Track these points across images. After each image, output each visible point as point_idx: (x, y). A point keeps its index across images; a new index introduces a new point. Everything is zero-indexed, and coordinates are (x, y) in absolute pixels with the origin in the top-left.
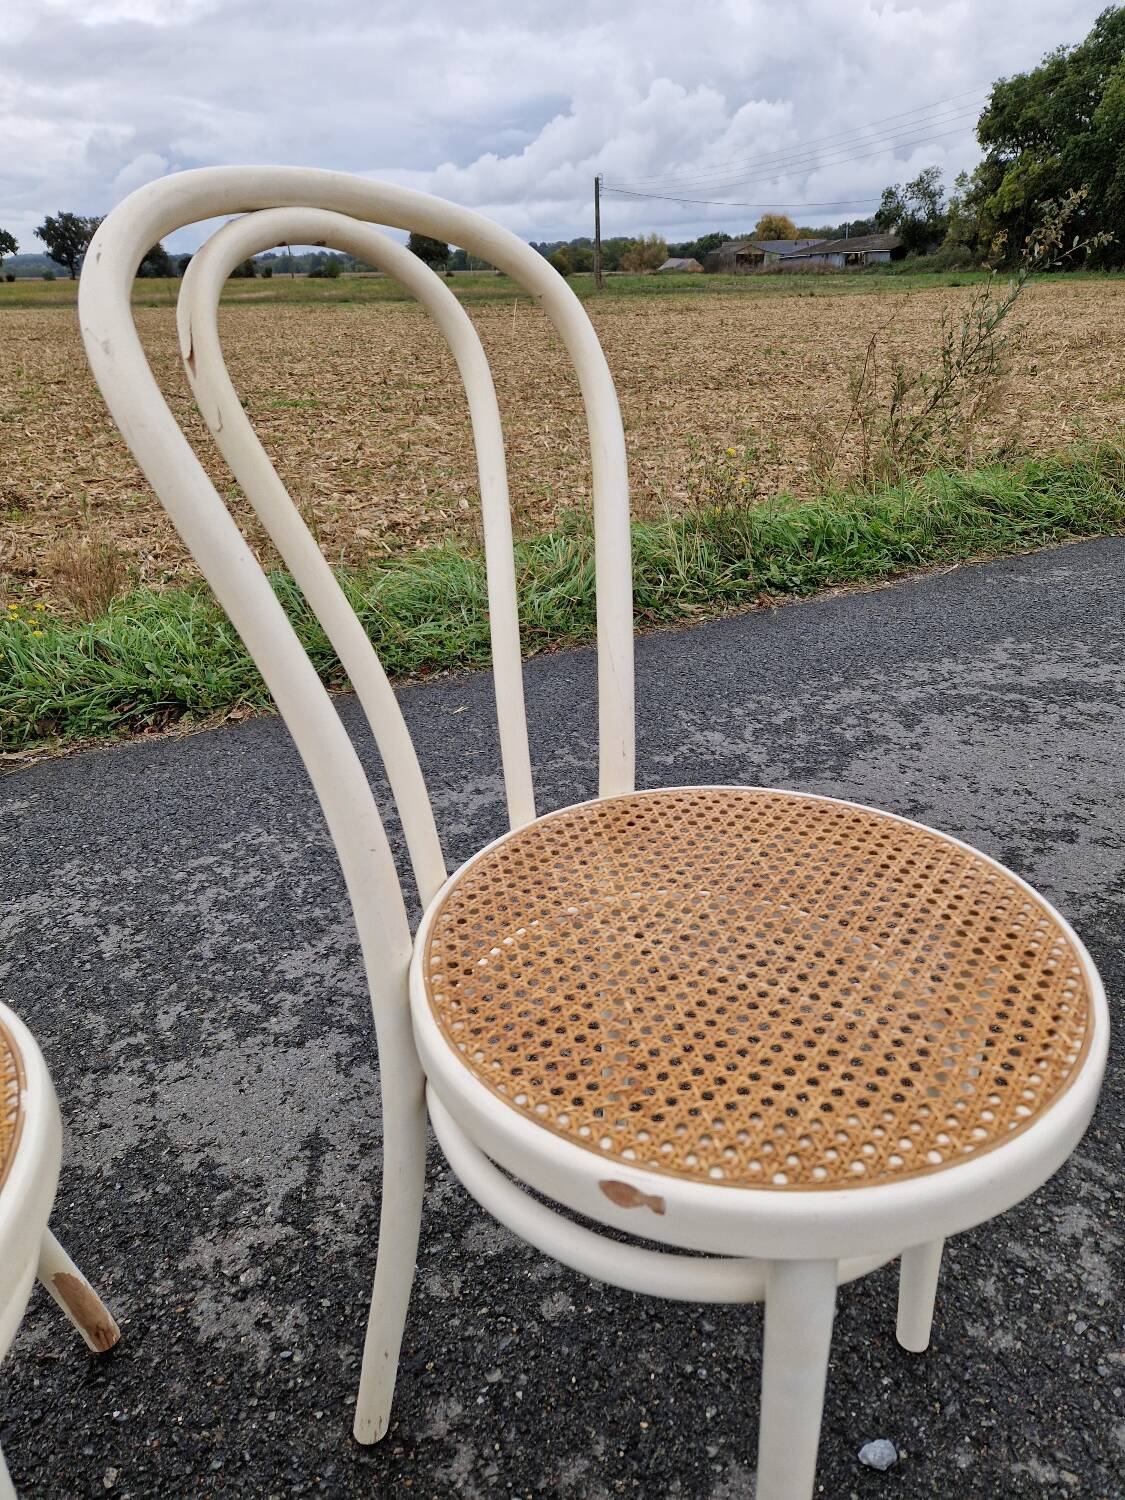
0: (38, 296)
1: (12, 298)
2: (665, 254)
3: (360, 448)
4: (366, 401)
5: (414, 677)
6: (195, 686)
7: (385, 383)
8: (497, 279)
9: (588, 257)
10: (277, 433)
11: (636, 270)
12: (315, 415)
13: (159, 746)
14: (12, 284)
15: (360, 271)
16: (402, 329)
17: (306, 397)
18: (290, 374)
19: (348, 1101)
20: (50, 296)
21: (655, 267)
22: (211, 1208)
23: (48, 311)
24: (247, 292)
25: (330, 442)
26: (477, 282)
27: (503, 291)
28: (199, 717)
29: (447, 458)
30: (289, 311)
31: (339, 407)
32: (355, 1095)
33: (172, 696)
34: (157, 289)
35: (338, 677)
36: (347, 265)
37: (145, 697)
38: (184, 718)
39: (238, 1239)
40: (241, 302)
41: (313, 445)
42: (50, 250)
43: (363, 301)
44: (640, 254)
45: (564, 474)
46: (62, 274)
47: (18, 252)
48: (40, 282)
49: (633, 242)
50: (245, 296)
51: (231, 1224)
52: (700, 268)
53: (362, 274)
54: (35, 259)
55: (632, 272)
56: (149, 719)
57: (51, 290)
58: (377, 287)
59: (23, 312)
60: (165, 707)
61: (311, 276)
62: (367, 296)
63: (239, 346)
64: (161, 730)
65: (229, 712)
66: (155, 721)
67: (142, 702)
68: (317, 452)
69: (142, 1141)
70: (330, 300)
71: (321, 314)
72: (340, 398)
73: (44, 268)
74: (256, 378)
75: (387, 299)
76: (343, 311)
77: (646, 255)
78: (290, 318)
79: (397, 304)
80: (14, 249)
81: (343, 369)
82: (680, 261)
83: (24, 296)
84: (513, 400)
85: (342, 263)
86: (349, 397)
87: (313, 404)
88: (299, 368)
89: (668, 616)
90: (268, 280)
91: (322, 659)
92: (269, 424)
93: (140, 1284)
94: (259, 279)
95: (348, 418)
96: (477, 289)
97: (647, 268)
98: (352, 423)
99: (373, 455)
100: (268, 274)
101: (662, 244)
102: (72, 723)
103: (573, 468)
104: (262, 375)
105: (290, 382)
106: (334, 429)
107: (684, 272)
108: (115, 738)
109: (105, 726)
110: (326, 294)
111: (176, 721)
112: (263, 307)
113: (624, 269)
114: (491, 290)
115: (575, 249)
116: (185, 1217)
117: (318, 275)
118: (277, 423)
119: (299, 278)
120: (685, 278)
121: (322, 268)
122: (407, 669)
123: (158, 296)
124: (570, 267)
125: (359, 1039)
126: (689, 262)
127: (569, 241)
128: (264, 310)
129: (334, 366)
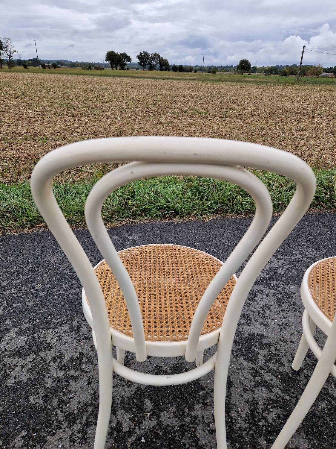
0: (134, 75)
1: (128, 75)
2: (322, 71)
3: (218, 129)
4: (221, 113)
5: (244, 215)
6: (182, 208)
7: (227, 108)
8: (264, 76)
9: (295, 70)
10: (194, 122)
11: (311, 75)
12: (206, 117)
13: (171, 225)
14: (128, 71)
15: (222, 72)
16: (233, 91)
17: (204, 111)
18: (200, 103)
19: (237, 369)
20: (137, 75)
21: (318, 75)
22: (199, 395)
23: (137, 79)
24: (189, 77)
25: (210, 126)
26: (257, 77)
27: (266, 81)
28: (182, 217)
29: (245, 135)
30: (201, 83)
31: (213, 115)
32: (239, 368)
33: (175, 210)
34: (165, 75)
35: (221, 211)
36: (219, 70)
37: (168, 209)
38: (177, 217)
39: (208, 410)
40: (187, 80)
41: (205, 126)
42: (139, 62)
43: (222, 81)
44: (314, 70)
45: (282, 143)
46: (141, 69)
47: (131, 62)
48: (135, 71)
49: (312, 66)
50: (189, 78)
51: (206, 403)
52: (334, 76)
53: (223, 73)
54: (135, 64)
55: (310, 76)
56: (168, 216)
57: (138, 73)
58: (227, 77)
59: (130, 79)
60: (173, 213)
61: (208, 73)
62: (224, 80)
63: (186, 93)
64: (171, 220)
65: (190, 217)
66: (170, 216)
67: (167, 210)
68: (206, 128)
69: (177, 363)
70: (213, 80)
71: (210, 85)
72: (213, 112)
73: (137, 67)
74: (190, 104)
75: (230, 81)
76: (217, 84)
77: (316, 71)
78: (201, 85)
79: (233, 83)
80: (130, 61)
81: (215, 102)
82: (328, 73)
83: (131, 74)
84: (266, 117)
85: (218, 69)
86: (216, 112)
87: (206, 113)
88: (202, 101)
89: (330, 207)
90: (196, 73)
91: (217, 204)
92: (193, 119)
93: (181, 416)
94: (193, 73)
95: (215, 118)
96: (257, 79)
97: (315, 75)
98: (216, 120)
99: (222, 131)
100: (196, 71)
101: (322, 68)
102: (148, 213)
103: (285, 142)
104: (191, 103)
105: (199, 106)
106: (211, 122)
107: (328, 77)
108: (159, 220)
109: (157, 216)
110: (212, 78)
111: (175, 217)
112: (193, 81)
113: (307, 75)
114: (262, 80)
115: (292, 68)
116: (192, 396)
117: (210, 72)
118: (195, 118)
119: (205, 73)
120: (328, 79)
121: (211, 70)
122: (242, 212)
123: (165, 77)
124: (289, 73)
125: (239, 347)
126: (330, 74)
127: (290, 65)
128: (193, 83)
129: (212, 101)
